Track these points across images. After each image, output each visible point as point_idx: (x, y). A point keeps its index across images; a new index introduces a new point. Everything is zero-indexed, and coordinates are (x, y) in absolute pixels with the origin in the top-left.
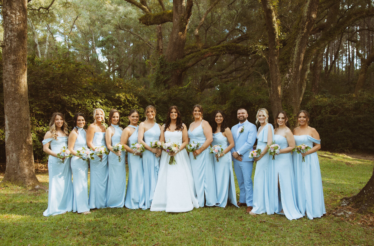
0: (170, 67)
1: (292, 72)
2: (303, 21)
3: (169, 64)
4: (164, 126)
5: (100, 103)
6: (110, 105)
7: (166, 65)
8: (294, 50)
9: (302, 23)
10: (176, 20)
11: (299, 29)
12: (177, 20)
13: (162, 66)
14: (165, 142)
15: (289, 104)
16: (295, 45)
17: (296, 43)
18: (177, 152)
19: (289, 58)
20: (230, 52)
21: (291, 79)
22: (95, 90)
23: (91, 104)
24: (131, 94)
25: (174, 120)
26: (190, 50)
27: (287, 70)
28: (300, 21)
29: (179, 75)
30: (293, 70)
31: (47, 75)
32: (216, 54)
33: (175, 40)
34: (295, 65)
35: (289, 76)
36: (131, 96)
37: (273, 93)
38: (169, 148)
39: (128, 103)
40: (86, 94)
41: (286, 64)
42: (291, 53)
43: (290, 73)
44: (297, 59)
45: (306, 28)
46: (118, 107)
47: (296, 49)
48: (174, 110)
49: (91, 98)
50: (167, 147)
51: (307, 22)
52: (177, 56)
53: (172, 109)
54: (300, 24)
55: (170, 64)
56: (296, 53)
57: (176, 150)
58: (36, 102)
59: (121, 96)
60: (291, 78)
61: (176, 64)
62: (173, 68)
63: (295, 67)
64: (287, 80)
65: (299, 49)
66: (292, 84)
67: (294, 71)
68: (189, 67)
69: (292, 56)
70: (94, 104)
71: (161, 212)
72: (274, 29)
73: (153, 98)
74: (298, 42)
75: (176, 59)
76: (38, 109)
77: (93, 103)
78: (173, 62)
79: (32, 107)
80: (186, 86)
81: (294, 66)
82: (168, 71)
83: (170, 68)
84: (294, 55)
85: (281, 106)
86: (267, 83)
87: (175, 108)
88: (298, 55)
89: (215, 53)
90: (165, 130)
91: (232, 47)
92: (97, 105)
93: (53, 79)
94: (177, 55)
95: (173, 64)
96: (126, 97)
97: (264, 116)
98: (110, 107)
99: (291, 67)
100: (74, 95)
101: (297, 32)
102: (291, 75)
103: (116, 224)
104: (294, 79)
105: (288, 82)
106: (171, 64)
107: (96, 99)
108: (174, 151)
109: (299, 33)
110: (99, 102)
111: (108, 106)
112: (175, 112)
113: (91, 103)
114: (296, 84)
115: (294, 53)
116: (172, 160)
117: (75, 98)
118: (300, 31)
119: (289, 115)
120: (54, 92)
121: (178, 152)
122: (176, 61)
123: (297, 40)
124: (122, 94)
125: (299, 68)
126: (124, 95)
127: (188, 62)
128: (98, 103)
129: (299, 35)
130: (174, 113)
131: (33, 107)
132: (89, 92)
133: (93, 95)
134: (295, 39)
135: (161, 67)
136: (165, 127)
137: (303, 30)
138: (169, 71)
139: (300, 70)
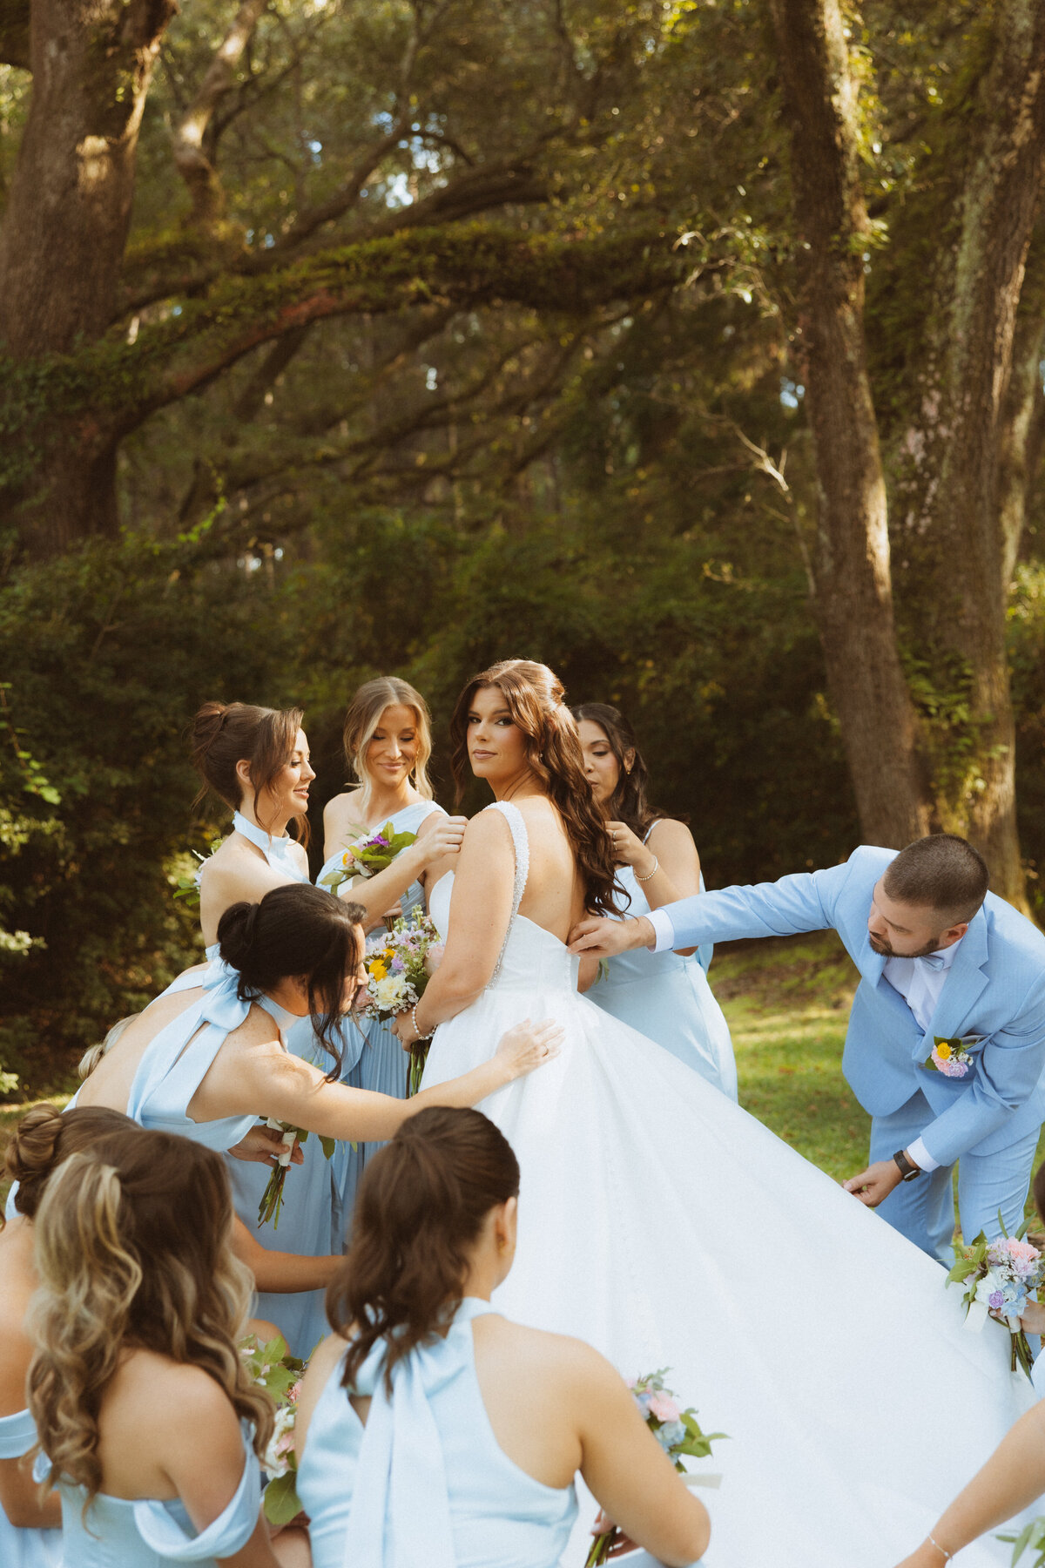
0: (32, 400)
1: (944, 418)
2: (1008, 70)
3: (19, 375)
8: (953, 268)
9: (1001, 82)
10: (52, 49)
11: (983, 123)
12: (63, 44)
15: (938, 641)
16: (959, 230)
17: (965, 219)
19: (916, 322)
20: (462, 285)
21: (946, 471)
27: (907, 404)
28: (986, 68)
29: (94, 454)
30: (950, 403)
32: (365, 298)
33: (53, 199)
34: (964, 369)
35: (927, 447)
37: (839, 567)
41: (899, 362)
42: (931, 286)
43: (935, 427)
44: (976, 327)
45: (1025, 112)
47: (967, 254)
51: (1035, 76)
52: (71, 318)
54: (983, 84)
55: (29, 372)
56: (963, 283)
60: (940, 461)
61: (74, 376)
62: (50, 401)
63: (967, 384)
64: (916, 476)
65: (987, 258)
66: (953, 498)
67: (961, 412)
68: (172, 396)
69: (937, 305)
72: (833, 119)
74: (973, 208)
75: (69, 337)
78: (52, 361)
80: (194, 537)
81: (957, 379)
83: (33, 407)
84: (952, 299)
85: (893, 657)
86: (790, 497)
88: (978, 302)
89: (359, 290)
91: (472, 254)
94: (76, 311)
95: (51, 375)
99: (938, 386)
101: (965, 140)
102: (938, 437)
104: (961, 468)
105: (924, 490)
106: (34, 377)
109: (979, 150)
114: (979, 498)
115: (953, 287)
118: (992, 136)
119: (949, 717)
122: (67, 349)
123: (966, 199)
125: (991, 390)
127: (165, 360)
129: (981, 164)
134: (956, 189)
137: (1008, 125)
138: (19, 432)
139: (996, 401)
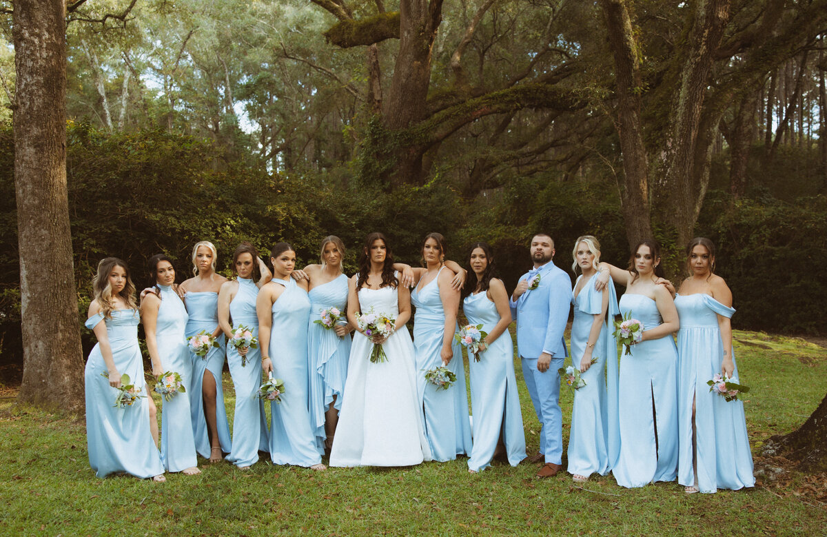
1: (673, 147)
2: (697, 29)
3: (392, 135)
4: (356, 278)
5: (231, 226)
6: (255, 231)
7: (385, 137)
8: (678, 97)
9: (695, 34)
10: (406, 34)
11: (689, 47)
12: (409, 33)
13: (377, 139)
14: (361, 314)
15: (667, 223)
16: (681, 84)
17: (683, 80)
18: (387, 335)
19: (665, 115)
20: (533, 103)
21: (673, 165)
22: (220, 199)
23: (213, 230)
24: (302, 206)
25: (379, 263)
26: (440, 102)
27: (662, 143)
28: (691, 29)
29: (414, 158)
30: (675, 142)
31: (114, 166)
32: (499, 108)
33: (404, 80)
34: (680, 131)
35: (667, 157)
36: (300, 209)
37: (630, 197)
38: (371, 327)
39: (293, 226)
40: (201, 208)
41: (660, 129)
42: (671, 102)
43: (671, 150)
44: (685, 117)
45: (703, 43)
46: (272, 235)
47: (683, 92)
48: (380, 242)
49: (212, 217)
50: (365, 325)
51: (707, 31)
52: (409, 117)
53: (377, 239)
54: (690, 34)
55: (395, 133)
56: (681, 102)
57: (385, 331)
58: (91, 227)
59: (278, 209)
60: (671, 162)
61: (407, 135)
62: (400, 143)
63: (681, 136)
64: (664, 167)
65: (690, 93)
66: (675, 174)
67: (679, 145)
68: (439, 141)
69: (673, 109)
70: (219, 230)
71: (353, 468)
72: (627, 50)
73: (353, 214)
74: (685, 77)
75: (408, 123)
76: (93, 242)
77: (215, 226)
78: (401, 130)
79: (81, 239)
80: (428, 186)
81: (678, 134)
82: (389, 151)
83: (395, 144)
84: (678, 107)
85: (649, 227)
86: (615, 174)
87: (381, 238)
88: (687, 108)
89: (497, 106)
90: (360, 287)
91: (536, 93)
92: (224, 232)
93: (126, 175)
94: (411, 115)
95: (400, 135)
96: (289, 213)
97: (589, 252)
98: (253, 236)
99: (671, 137)
100: (175, 212)
101: (684, 53)
102: (671, 154)
103: (249, 494)
104: (678, 164)
105: (665, 171)
106: (396, 136)
107: (222, 219)
108: (381, 333)
109: (688, 57)
110: (229, 225)
111: (249, 234)
112: (382, 248)
113: (211, 228)
114: (684, 174)
115: (678, 103)
116: (377, 353)
117: (176, 218)
118: (692, 52)
119: (668, 247)
120: (128, 204)
121: (391, 333)
122: (407, 127)
123: (683, 73)
124: (280, 206)
125: (690, 138)
126: (285, 209)
127: (435, 130)
128: (228, 227)
129: (688, 61)
130: (379, 249)
131: (84, 240)
132: (208, 203)
133: (217, 209)
134: (680, 70)
135: (375, 142)
136: (358, 279)
137: (697, 47)
138: (392, 152)
139: (692, 141)
